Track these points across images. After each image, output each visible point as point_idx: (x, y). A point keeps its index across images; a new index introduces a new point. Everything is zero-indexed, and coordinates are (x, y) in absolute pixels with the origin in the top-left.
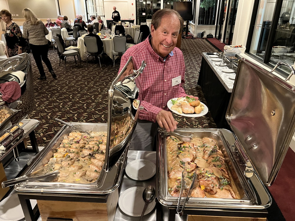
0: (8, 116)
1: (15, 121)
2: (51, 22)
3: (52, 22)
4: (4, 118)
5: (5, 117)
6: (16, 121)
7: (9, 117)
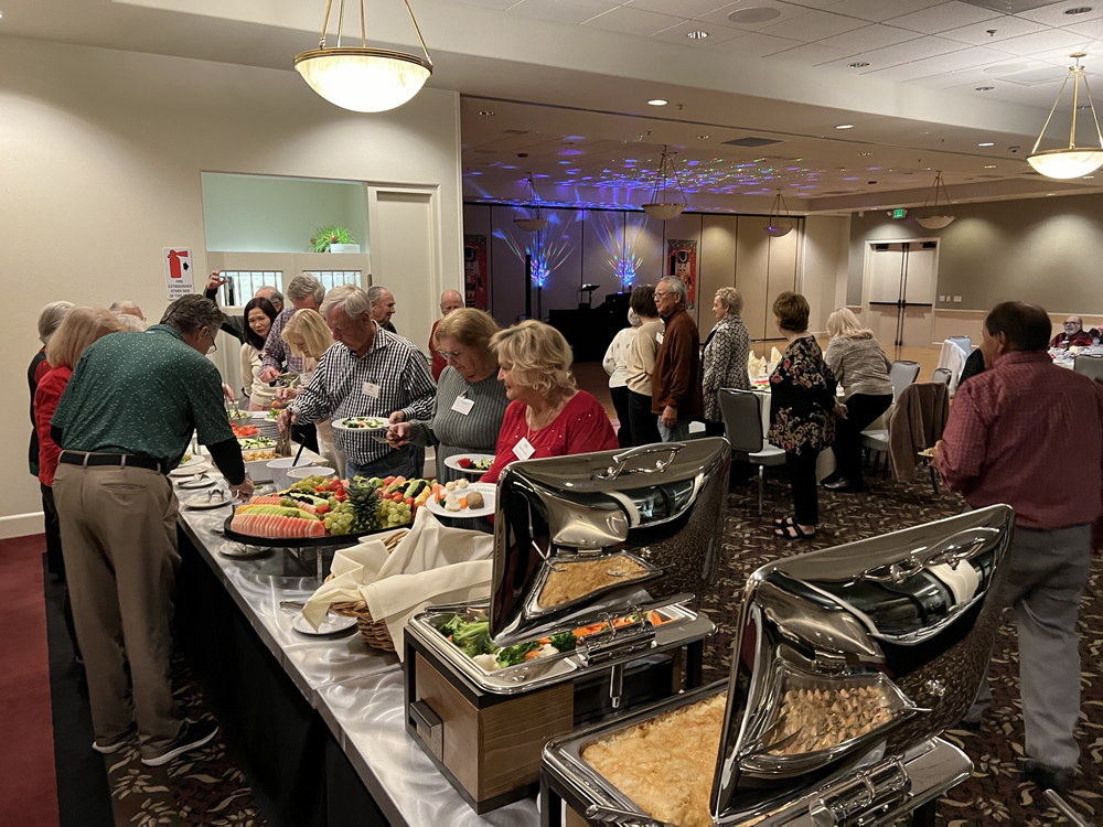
0: (884, 717)
1: (898, 742)
2: (1081, 330)
3: (1084, 330)
4: (871, 720)
5: (874, 721)
6: (902, 745)
7: (886, 725)
